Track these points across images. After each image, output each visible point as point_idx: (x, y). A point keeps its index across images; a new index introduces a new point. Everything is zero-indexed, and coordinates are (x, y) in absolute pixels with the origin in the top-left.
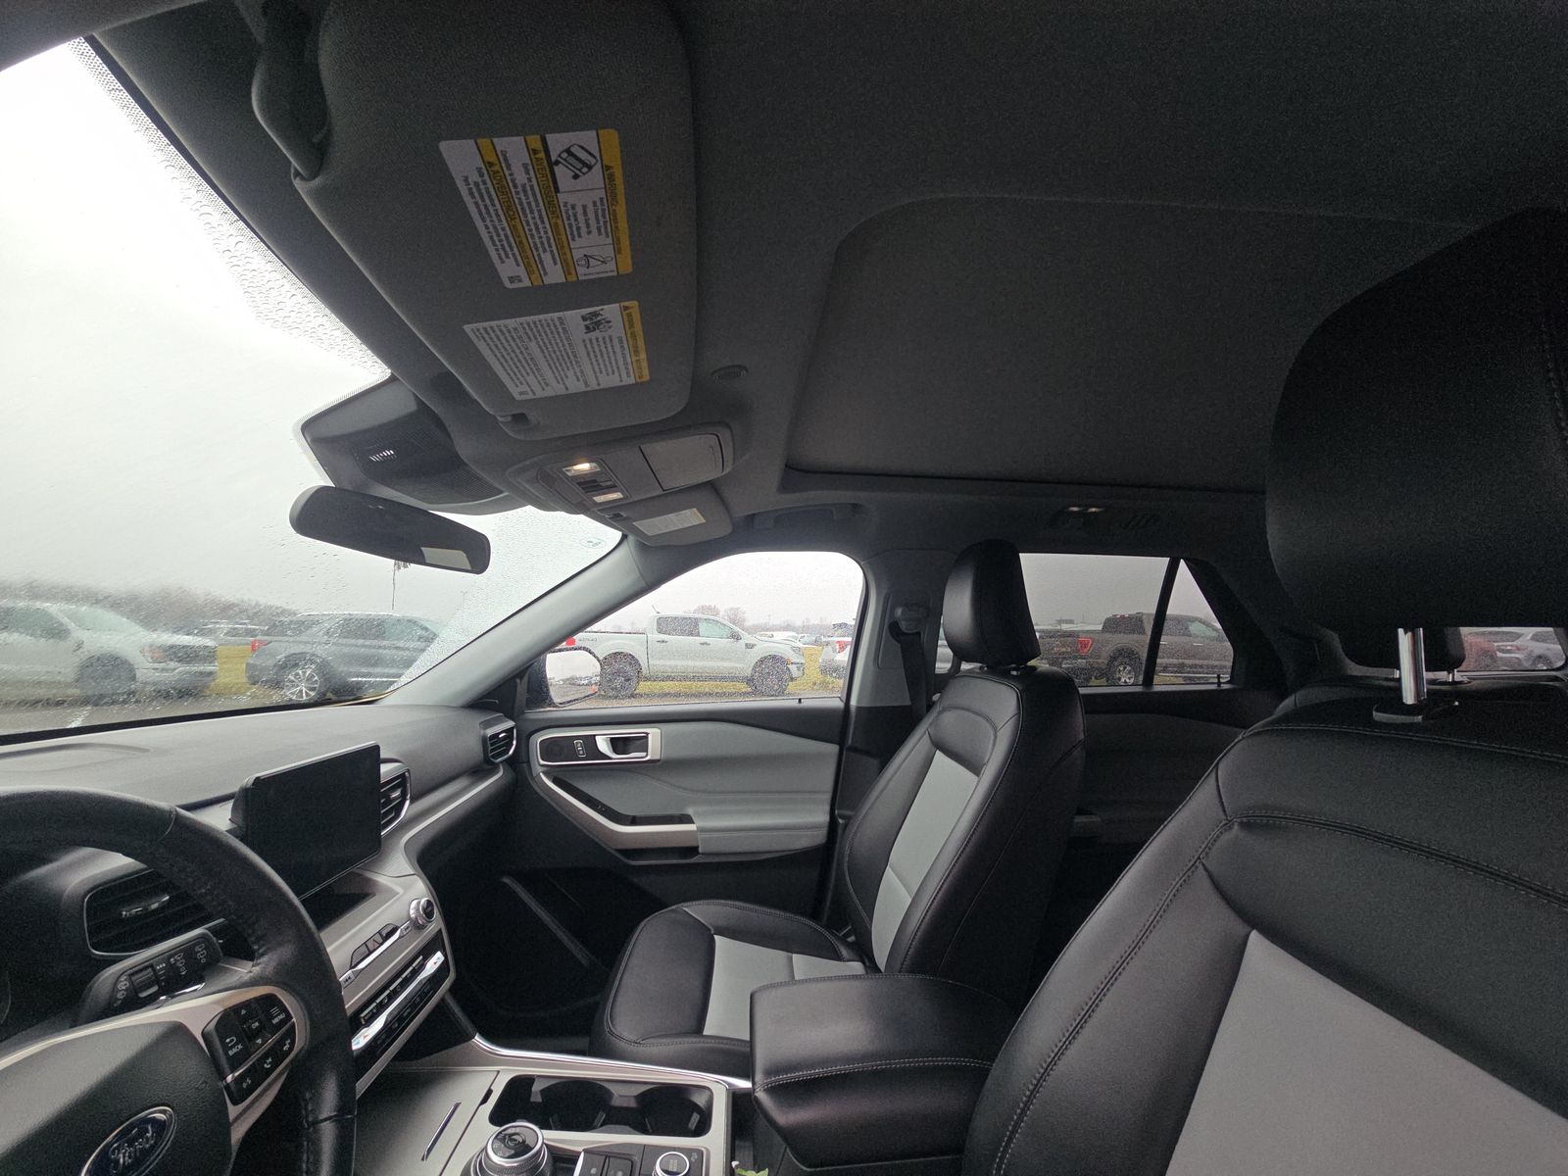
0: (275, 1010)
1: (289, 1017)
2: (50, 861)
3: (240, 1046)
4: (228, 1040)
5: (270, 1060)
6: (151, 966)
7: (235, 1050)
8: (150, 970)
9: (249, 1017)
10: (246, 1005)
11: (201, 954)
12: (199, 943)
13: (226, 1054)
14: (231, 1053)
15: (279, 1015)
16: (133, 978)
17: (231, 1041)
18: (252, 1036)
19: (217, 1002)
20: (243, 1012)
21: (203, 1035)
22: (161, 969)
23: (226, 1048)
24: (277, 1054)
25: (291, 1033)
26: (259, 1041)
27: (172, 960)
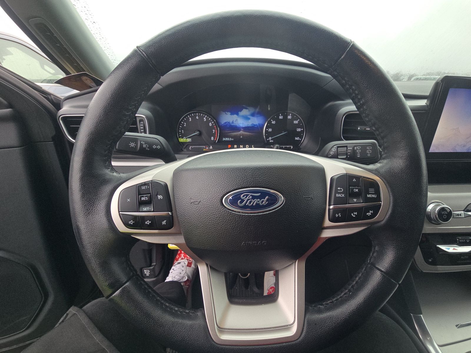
0: (372, 190)
1: (378, 199)
2: (343, 100)
3: (343, 195)
4: (339, 188)
5: (356, 213)
6: (347, 147)
7: (340, 195)
8: (346, 148)
9: (356, 185)
10: (358, 178)
11: (369, 152)
12: (370, 146)
13: (335, 195)
14: (337, 195)
15: (373, 194)
16: (339, 149)
17: (341, 190)
18: (353, 195)
19: (345, 169)
20: (354, 180)
21: (332, 179)
22: (350, 150)
23: (336, 192)
24: (362, 214)
25: (376, 209)
26: (355, 200)
27: (356, 148)
